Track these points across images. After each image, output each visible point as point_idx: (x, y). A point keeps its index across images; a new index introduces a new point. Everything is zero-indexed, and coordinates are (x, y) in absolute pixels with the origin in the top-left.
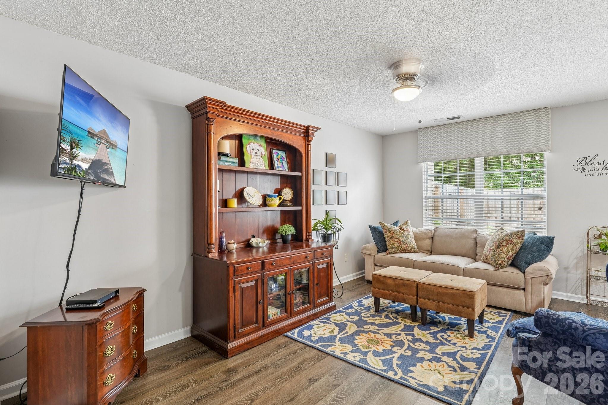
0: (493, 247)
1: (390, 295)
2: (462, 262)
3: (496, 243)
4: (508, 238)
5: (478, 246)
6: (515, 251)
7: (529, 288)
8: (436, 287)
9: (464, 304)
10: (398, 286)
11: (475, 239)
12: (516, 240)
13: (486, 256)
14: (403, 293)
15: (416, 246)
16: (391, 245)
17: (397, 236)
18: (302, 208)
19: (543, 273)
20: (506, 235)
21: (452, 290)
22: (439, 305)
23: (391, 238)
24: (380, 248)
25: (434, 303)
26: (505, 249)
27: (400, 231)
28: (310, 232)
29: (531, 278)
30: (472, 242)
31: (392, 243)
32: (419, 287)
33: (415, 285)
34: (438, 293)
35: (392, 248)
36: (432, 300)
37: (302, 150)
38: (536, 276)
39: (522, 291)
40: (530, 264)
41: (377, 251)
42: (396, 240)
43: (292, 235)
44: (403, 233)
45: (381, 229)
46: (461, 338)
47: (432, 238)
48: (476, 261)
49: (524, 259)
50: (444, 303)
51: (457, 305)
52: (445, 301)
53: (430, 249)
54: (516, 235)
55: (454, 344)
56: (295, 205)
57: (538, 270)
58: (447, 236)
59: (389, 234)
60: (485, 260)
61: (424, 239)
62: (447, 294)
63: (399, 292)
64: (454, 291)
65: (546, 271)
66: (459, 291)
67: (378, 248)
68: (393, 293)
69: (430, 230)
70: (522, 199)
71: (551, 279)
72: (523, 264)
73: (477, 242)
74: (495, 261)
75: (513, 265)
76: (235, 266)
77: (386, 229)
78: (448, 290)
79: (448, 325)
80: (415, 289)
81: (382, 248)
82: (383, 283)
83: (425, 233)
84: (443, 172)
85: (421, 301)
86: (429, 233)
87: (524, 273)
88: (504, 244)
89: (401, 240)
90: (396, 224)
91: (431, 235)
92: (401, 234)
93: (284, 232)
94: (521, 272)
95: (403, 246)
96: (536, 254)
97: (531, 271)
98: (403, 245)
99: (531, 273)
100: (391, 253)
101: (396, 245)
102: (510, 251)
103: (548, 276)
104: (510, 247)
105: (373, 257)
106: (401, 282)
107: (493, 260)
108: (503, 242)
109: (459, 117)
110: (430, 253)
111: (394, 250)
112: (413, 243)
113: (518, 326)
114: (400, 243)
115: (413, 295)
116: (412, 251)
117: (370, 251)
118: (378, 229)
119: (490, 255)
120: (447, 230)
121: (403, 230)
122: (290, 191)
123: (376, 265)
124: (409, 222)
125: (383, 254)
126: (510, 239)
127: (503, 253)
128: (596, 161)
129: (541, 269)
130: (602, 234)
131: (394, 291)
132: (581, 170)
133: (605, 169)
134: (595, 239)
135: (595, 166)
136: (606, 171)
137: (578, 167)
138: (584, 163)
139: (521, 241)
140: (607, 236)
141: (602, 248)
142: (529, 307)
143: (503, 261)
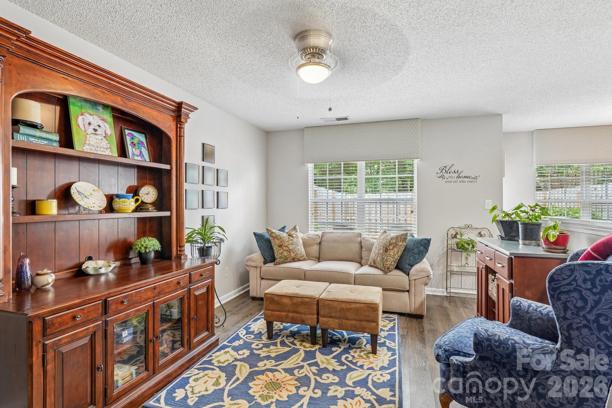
0: (381, 251)
1: (287, 317)
2: (351, 268)
3: (384, 247)
4: (394, 241)
5: (363, 249)
6: (400, 253)
7: (413, 290)
8: (339, 302)
9: (368, 318)
10: (296, 305)
11: (361, 243)
12: (400, 244)
13: (374, 261)
14: (302, 313)
15: (305, 254)
16: (279, 254)
17: (286, 244)
18: (171, 214)
19: (424, 274)
20: (392, 239)
21: (355, 304)
22: (342, 322)
23: (280, 246)
24: (266, 258)
25: (337, 320)
26: (392, 253)
27: (289, 238)
28: (182, 245)
29: (415, 280)
30: (358, 246)
31: (280, 251)
32: (320, 304)
33: (316, 302)
34: (342, 309)
35: (281, 258)
36: (335, 317)
37: (172, 135)
38: (418, 278)
39: (407, 293)
40: (412, 266)
41: (264, 262)
42: (285, 248)
43: (156, 252)
44: (292, 240)
45: (267, 236)
46: (365, 357)
47: (320, 243)
48: (362, 266)
49: (408, 261)
50: (348, 319)
51: (361, 321)
52: (349, 318)
53: (317, 255)
54: (401, 238)
55: (361, 367)
56: (160, 209)
57: (421, 271)
58: (335, 241)
59: (277, 242)
60: (373, 264)
61: (312, 245)
62: (351, 309)
63: (297, 312)
64: (358, 305)
65: (426, 272)
66: (364, 305)
67: (265, 259)
68: (290, 314)
69: (317, 235)
70: (397, 203)
71: (430, 279)
72: (407, 266)
73: (363, 246)
74: (383, 265)
75: (398, 267)
76: (47, 318)
77: (274, 236)
78: (352, 304)
79: (348, 342)
80: (315, 307)
81: (269, 257)
82: (278, 303)
83: (312, 239)
84: (328, 175)
85: (322, 321)
86: (317, 238)
87: (408, 275)
88: (391, 247)
89: (291, 248)
90: (283, 229)
91: (319, 241)
92: (290, 241)
93: (143, 248)
94: (406, 274)
95: (293, 255)
96: (417, 256)
97: (415, 273)
98: (292, 253)
99: (415, 275)
100: (279, 264)
101: (285, 253)
102: (395, 254)
103: (428, 276)
104: (396, 250)
105: (259, 269)
106: (299, 300)
107: (382, 264)
108: (390, 245)
109: (346, 119)
110: (318, 260)
111: (283, 260)
112: (301, 250)
113: (447, 348)
114: (289, 251)
115: (313, 314)
116: (301, 259)
117: (256, 262)
118: (264, 236)
119: (379, 259)
120: (333, 235)
121: (292, 236)
122: (152, 190)
123: (262, 279)
124: (297, 227)
125: (271, 265)
126: (396, 242)
127: (390, 256)
128: (452, 169)
129: (423, 271)
130: (457, 233)
131: (292, 312)
132: (442, 177)
133: (459, 177)
134: (453, 238)
135: (452, 175)
136: (460, 179)
137: (440, 175)
138: (444, 171)
139: (405, 244)
140: (461, 235)
141: (460, 246)
142: (413, 309)
143: (390, 265)
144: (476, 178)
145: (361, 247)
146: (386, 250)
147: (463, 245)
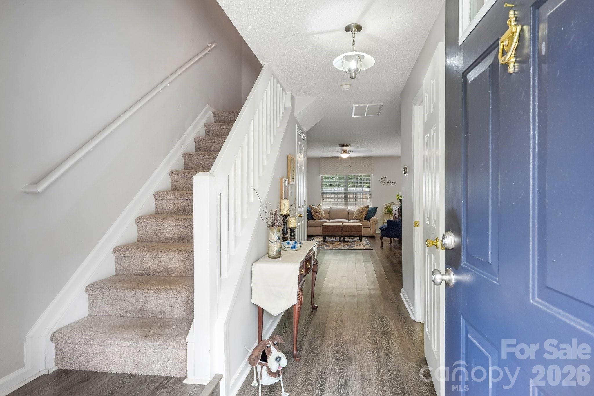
0: (358, 213)
3: (359, 211)
5: (349, 214)
6: (366, 213)
7: (371, 226)
8: (349, 226)
9: (359, 230)
10: (334, 229)
12: (366, 209)
13: (356, 217)
15: (324, 216)
17: (317, 211)
19: (375, 220)
20: (362, 208)
21: (355, 226)
25: (349, 232)
27: (318, 209)
29: (372, 223)
30: (347, 213)
31: (316, 215)
32: (343, 227)
33: (341, 227)
34: (350, 229)
35: (316, 217)
39: (369, 228)
40: (371, 218)
42: (318, 213)
44: (320, 210)
45: (309, 209)
46: (358, 242)
47: (330, 211)
49: (369, 216)
50: (352, 231)
51: (357, 231)
53: (329, 218)
54: (366, 207)
57: (374, 219)
58: (336, 210)
59: (314, 211)
60: (355, 219)
61: (326, 213)
62: (353, 228)
63: (335, 231)
66: (357, 226)
68: (332, 232)
69: (328, 209)
70: (363, 194)
72: (369, 218)
75: (365, 219)
77: (312, 208)
80: (341, 229)
81: (310, 218)
82: (327, 229)
83: (326, 210)
85: (343, 233)
87: (369, 221)
88: (363, 211)
89: (320, 213)
90: (315, 205)
96: (372, 214)
98: (320, 216)
99: (372, 221)
100: (316, 220)
101: (318, 215)
102: (364, 214)
104: (365, 212)
106: (335, 227)
107: (359, 218)
112: (324, 215)
115: (340, 231)
119: (358, 216)
120: (335, 208)
121: (320, 208)
124: (321, 205)
125: (313, 220)
126: (364, 209)
127: (362, 215)
128: (386, 179)
129: (375, 219)
130: (388, 206)
131: (333, 231)
132: (382, 182)
133: (388, 182)
134: (386, 208)
135: (386, 181)
136: (389, 183)
137: (381, 182)
138: (382, 180)
139: (368, 209)
140: (389, 207)
141: (389, 211)
142: (371, 234)
143: (363, 218)
144: (395, 183)
145: (348, 213)
146: (361, 212)
147: (390, 211)
